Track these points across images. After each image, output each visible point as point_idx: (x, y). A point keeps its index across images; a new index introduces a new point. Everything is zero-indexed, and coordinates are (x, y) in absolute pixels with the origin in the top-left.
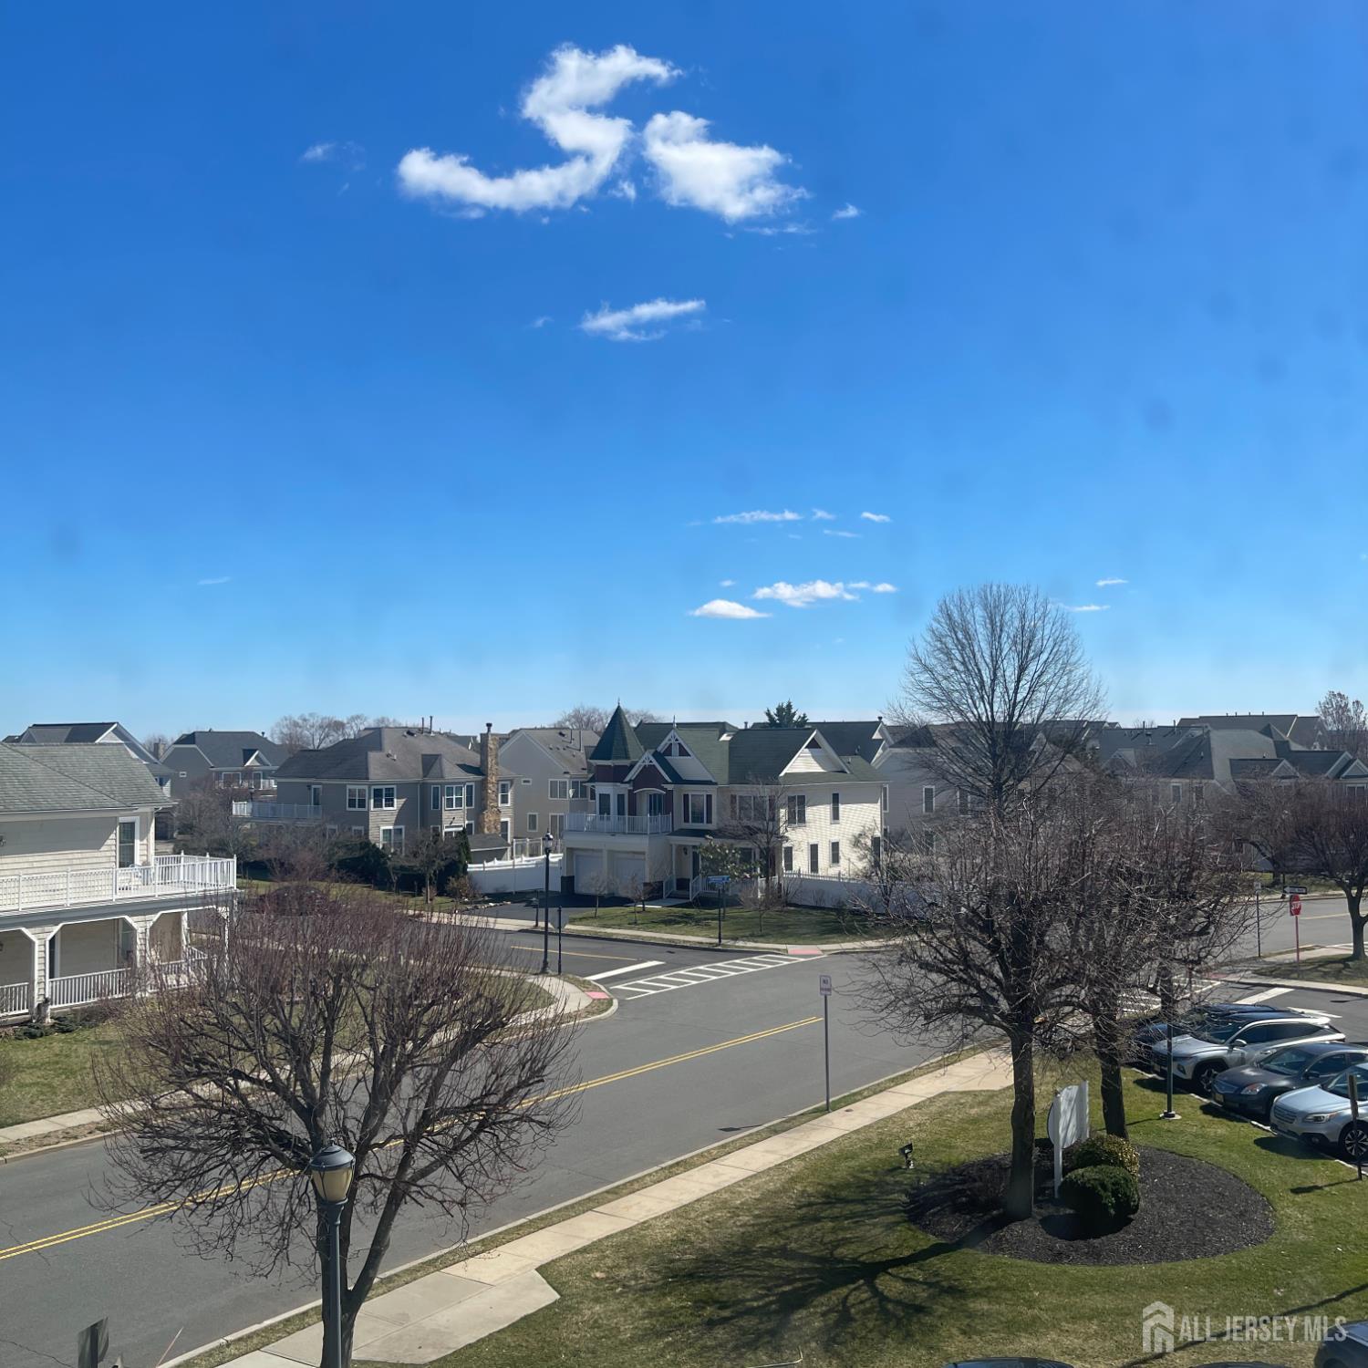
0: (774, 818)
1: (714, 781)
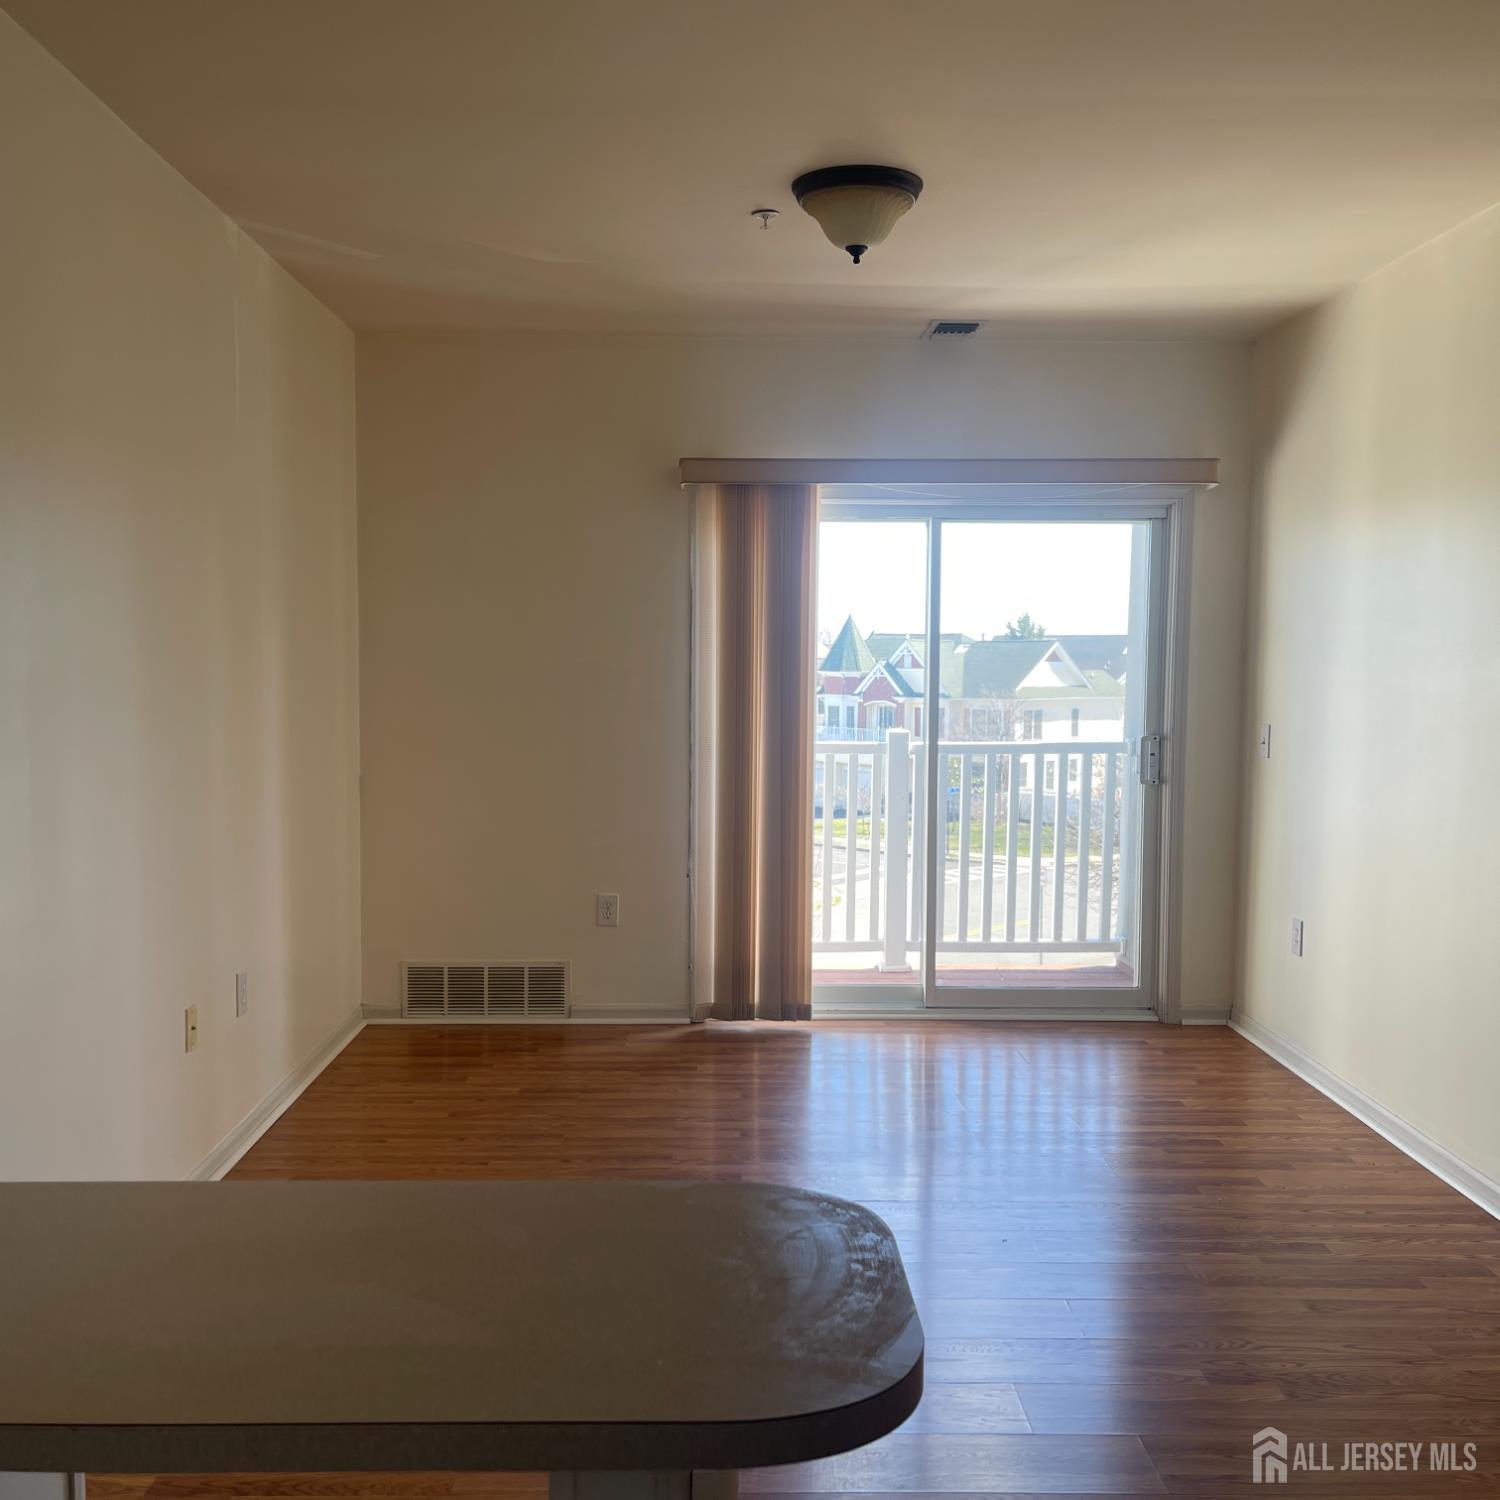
0: (1009, 733)
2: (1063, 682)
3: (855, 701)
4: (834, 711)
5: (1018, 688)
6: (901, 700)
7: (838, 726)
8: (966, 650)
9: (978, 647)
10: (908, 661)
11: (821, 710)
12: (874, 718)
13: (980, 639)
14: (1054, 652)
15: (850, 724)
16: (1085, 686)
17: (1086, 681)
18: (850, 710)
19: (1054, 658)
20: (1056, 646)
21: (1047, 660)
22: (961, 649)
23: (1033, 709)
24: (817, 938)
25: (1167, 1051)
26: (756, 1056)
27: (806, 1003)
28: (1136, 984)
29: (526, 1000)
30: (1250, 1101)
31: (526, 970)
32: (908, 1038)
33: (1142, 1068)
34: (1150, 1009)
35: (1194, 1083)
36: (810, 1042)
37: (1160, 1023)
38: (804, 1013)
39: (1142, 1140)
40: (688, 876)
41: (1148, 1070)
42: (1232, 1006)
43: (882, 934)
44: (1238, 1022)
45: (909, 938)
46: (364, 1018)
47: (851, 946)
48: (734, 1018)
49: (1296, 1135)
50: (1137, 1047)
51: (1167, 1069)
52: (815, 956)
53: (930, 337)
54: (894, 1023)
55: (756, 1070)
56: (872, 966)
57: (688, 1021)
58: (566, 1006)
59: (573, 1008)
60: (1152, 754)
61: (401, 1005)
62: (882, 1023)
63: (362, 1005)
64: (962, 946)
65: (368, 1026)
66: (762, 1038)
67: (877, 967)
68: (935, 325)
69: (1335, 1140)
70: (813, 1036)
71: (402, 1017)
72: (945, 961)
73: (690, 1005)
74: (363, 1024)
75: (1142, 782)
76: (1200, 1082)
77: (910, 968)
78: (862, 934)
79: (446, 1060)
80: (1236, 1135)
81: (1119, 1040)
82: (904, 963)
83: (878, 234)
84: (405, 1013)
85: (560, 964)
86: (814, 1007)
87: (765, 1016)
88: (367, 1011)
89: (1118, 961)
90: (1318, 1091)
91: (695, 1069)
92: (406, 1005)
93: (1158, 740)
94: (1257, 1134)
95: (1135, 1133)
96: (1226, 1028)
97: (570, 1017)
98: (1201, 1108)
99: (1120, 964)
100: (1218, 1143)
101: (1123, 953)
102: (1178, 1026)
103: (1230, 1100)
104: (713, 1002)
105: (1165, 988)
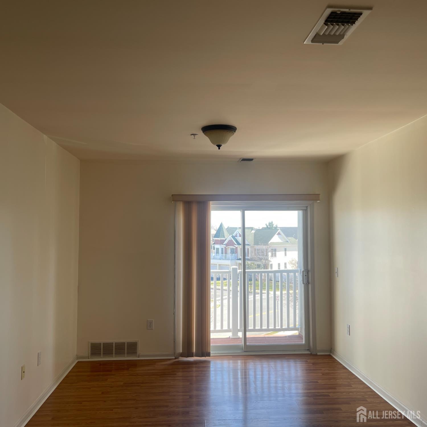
0: (267, 255)
1: (249, 244)
2: (282, 241)
3: (223, 246)
4: (218, 249)
5: (269, 242)
6: (237, 246)
7: (219, 254)
8: (254, 232)
9: (258, 231)
10: (238, 235)
11: (214, 249)
12: (229, 251)
13: (258, 229)
14: (279, 232)
15: (222, 253)
16: (288, 242)
17: (288, 240)
18: (222, 249)
19: (279, 234)
20: (279, 230)
21: (277, 234)
23: (274, 248)
24: (212, 328)
25: (313, 364)
26: (194, 369)
27: (209, 351)
28: (304, 342)
29: (126, 352)
30: (337, 381)
31: (126, 343)
32: (239, 361)
33: (306, 370)
34: (308, 350)
35: (321, 375)
36: (210, 364)
37: (311, 354)
38: (208, 355)
39: (308, 395)
40: (174, 314)
41: (308, 371)
42: (331, 349)
43: (231, 327)
44: (333, 354)
45: (239, 328)
46: (77, 359)
47: (222, 331)
48: (188, 357)
49: (351, 392)
50: (304, 362)
51: (314, 370)
52: (211, 334)
53: (240, 162)
54: (235, 357)
55: (194, 374)
56: (228, 337)
57: (174, 358)
58: (138, 354)
59: (140, 354)
60: (306, 276)
61: (88, 355)
63: (77, 355)
64: (254, 330)
65: (78, 362)
66: (196, 363)
67: (230, 337)
68: (242, 159)
69: (362, 393)
70: (211, 362)
71: (88, 359)
72: (249, 335)
73: (174, 353)
74: (77, 361)
75: (303, 283)
76: (323, 374)
77: (239, 337)
78: (225, 327)
79: (101, 373)
80: (334, 392)
81: (300, 360)
82: (238, 335)
83: (225, 141)
84: (90, 357)
85: (136, 341)
86: (211, 352)
87: (197, 356)
88: (78, 357)
89: (299, 333)
90: (357, 377)
91: (176, 374)
92: (90, 355)
93: (307, 271)
94: (340, 392)
95: (305, 393)
96: (330, 355)
97: (139, 357)
98: (323, 383)
99: (299, 334)
100: (329, 396)
101: (300, 330)
102: (316, 355)
103: (331, 380)
104: (181, 352)
105: (312, 344)
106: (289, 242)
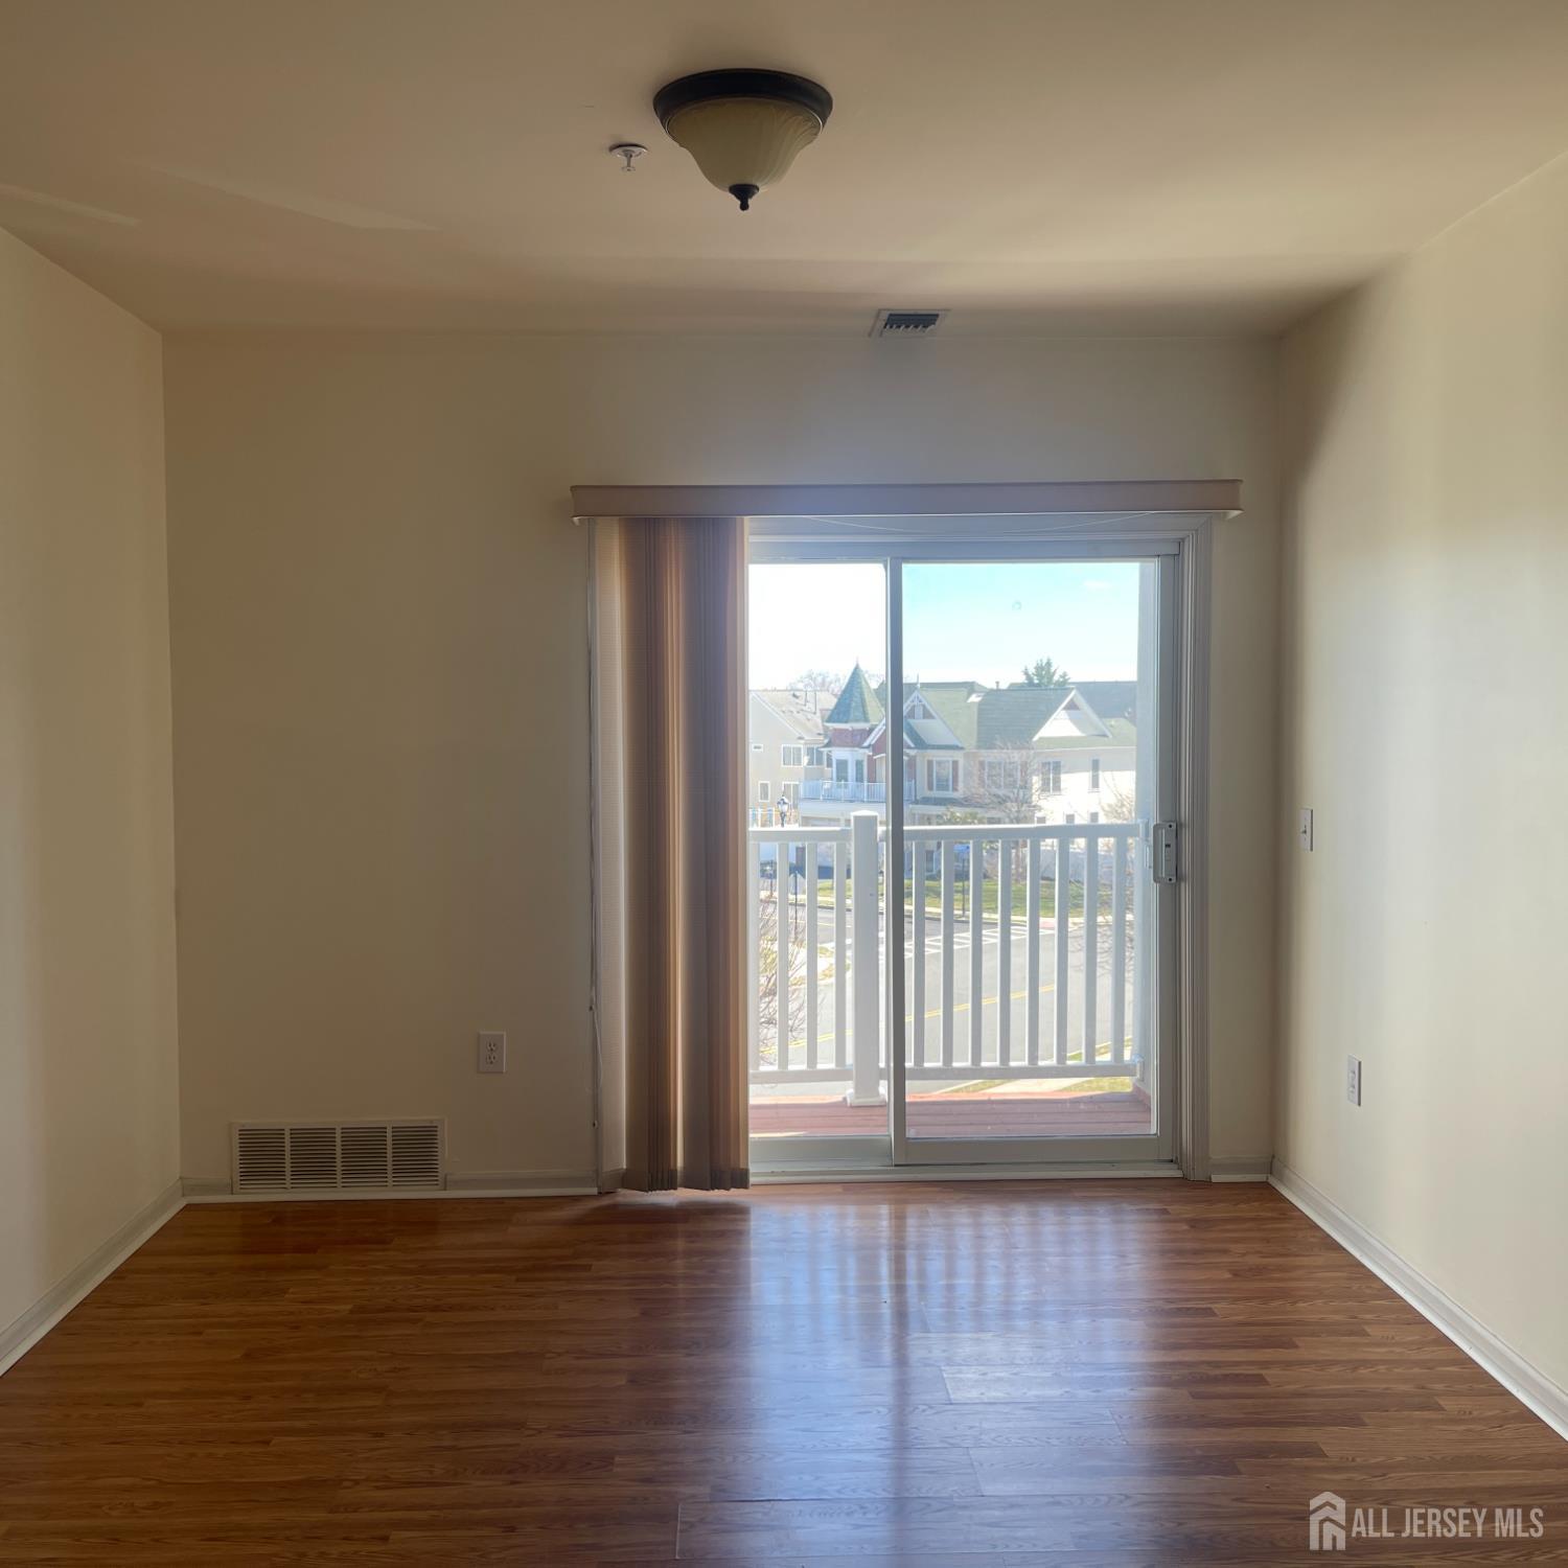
0: (1026, 786)
1: (960, 745)
2: (1083, 732)
3: (863, 754)
5: (1036, 738)
6: (912, 752)
7: (846, 780)
8: (979, 699)
9: (993, 695)
10: (919, 712)
11: (829, 765)
13: (995, 687)
14: (1072, 700)
16: (1105, 736)
17: (1105, 729)
18: (859, 764)
19: (1072, 706)
20: (1073, 693)
21: (1064, 709)
22: (974, 699)
23: (1051, 760)
25: (1194, 1224)
26: (680, 1244)
27: (742, 1166)
28: (1154, 1129)
29: (390, 1168)
30: (1301, 1305)
31: (389, 1130)
33: (1163, 1252)
34: (1171, 1161)
35: (1228, 1276)
36: (748, 1220)
37: (1184, 1179)
38: (740, 1180)
39: (1167, 1377)
40: (591, 1008)
41: (1175, 1255)
42: (1273, 1157)
43: (850, 1060)
44: (1281, 1180)
45: (882, 1065)
46: (183, 1195)
47: (813, 1075)
48: (651, 1188)
49: (1365, 1363)
50: (1155, 1217)
51: (1196, 1252)
53: (881, 332)
54: (854, 1188)
57: (594, 1191)
58: (441, 1174)
59: (448, 1177)
60: (1168, 846)
61: (232, 1179)
62: (839, 1189)
63: (181, 1178)
64: (947, 1073)
65: (188, 1208)
66: (687, 1213)
68: (885, 315)
69: (1416, 1370)
70: (752, 1210)
71: (231, 1193)
73: (597, 1170)
74: (180, 1204)
75: (1156, 880)
76: (1236, 1274)
77: (879, 1100)
78: (826, 1064)
80: (1288, 1364)
81: (1132, 1207)
82: (873, 1094)
83: (773, 166)
84: (237, 1187)
85: (431, 1122)
86: (752, 1169)
87: (690, 1184)
88: (187, 1185)
89: (1134, 1086)
92: (237, 1178)
93: (1174, 827)
94: (1315, 1362)
96: (1266, 1186)
97: (445, 1189)
98: (1240, 1318)
99: (1137, 1089)
100: (1260, 1380)
101: (1138, 1076)
102: (1207, 1184)
103: (1275, 1304)
104: (625, 1167)
105: (1190, 1136)
106: (1111, 736)
